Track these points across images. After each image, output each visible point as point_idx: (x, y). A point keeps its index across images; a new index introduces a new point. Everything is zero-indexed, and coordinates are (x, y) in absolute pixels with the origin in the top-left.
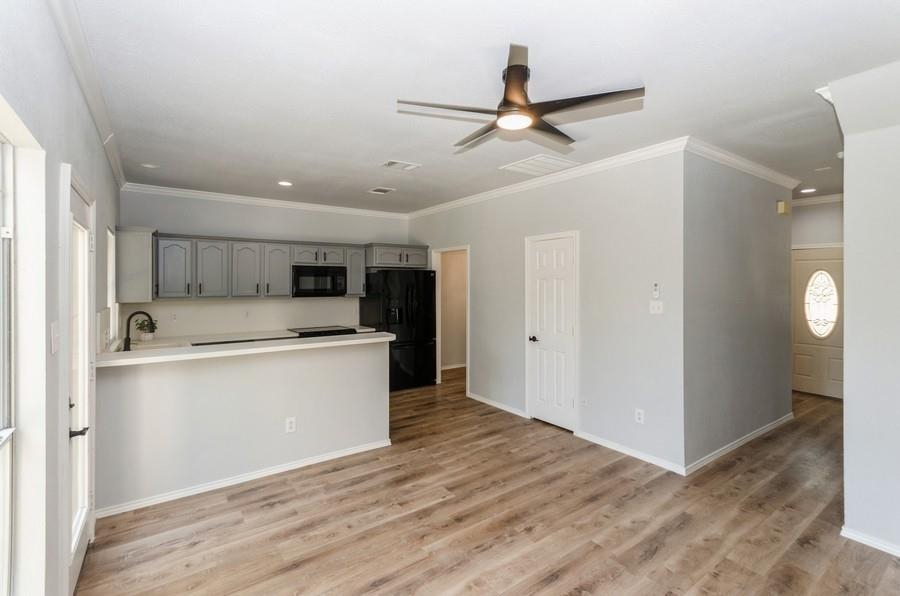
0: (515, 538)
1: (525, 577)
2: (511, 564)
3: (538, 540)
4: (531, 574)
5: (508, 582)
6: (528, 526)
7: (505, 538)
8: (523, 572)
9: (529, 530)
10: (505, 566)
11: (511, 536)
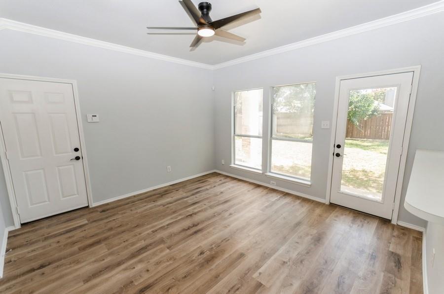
0: (210, 247)
1: (208, 230)
2: (213, 235)
3: (199, 247)
4: (205, 232)
5: (214, 229)
6: (202, 256)
7: (215, 246)
8: (208, 233)
9: (202, 253)
10: (216, 234)
11: (212, 248)
